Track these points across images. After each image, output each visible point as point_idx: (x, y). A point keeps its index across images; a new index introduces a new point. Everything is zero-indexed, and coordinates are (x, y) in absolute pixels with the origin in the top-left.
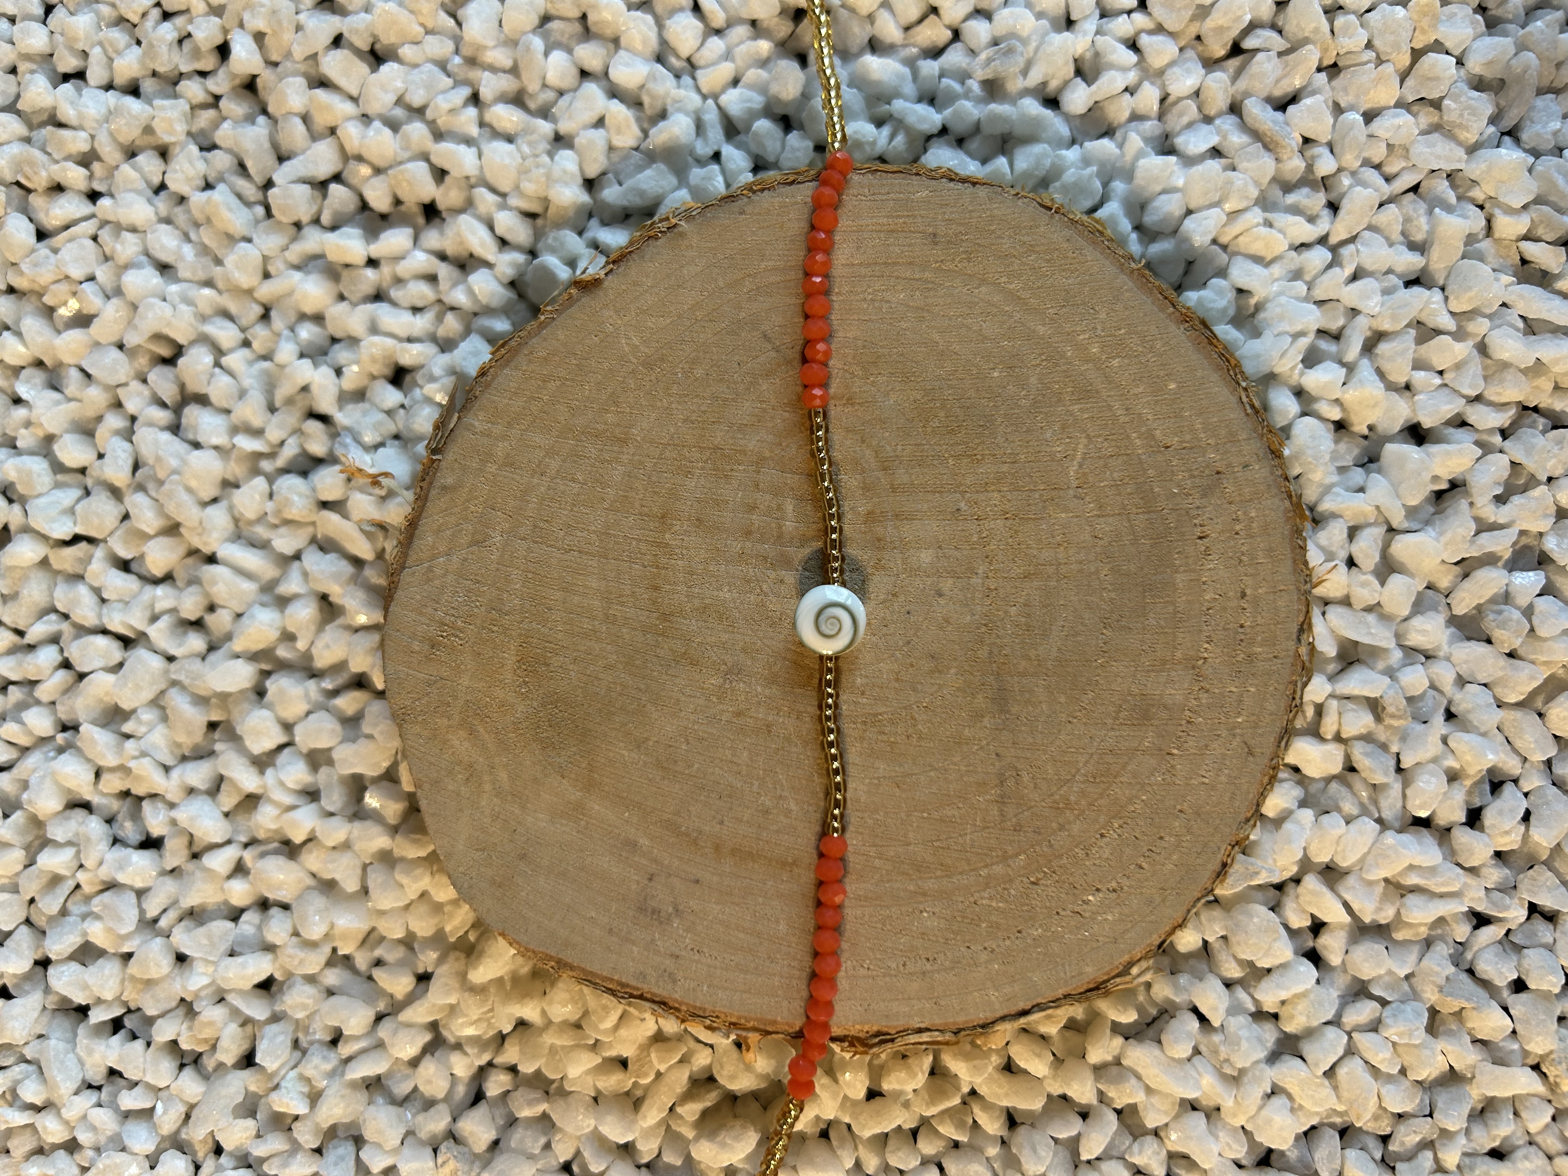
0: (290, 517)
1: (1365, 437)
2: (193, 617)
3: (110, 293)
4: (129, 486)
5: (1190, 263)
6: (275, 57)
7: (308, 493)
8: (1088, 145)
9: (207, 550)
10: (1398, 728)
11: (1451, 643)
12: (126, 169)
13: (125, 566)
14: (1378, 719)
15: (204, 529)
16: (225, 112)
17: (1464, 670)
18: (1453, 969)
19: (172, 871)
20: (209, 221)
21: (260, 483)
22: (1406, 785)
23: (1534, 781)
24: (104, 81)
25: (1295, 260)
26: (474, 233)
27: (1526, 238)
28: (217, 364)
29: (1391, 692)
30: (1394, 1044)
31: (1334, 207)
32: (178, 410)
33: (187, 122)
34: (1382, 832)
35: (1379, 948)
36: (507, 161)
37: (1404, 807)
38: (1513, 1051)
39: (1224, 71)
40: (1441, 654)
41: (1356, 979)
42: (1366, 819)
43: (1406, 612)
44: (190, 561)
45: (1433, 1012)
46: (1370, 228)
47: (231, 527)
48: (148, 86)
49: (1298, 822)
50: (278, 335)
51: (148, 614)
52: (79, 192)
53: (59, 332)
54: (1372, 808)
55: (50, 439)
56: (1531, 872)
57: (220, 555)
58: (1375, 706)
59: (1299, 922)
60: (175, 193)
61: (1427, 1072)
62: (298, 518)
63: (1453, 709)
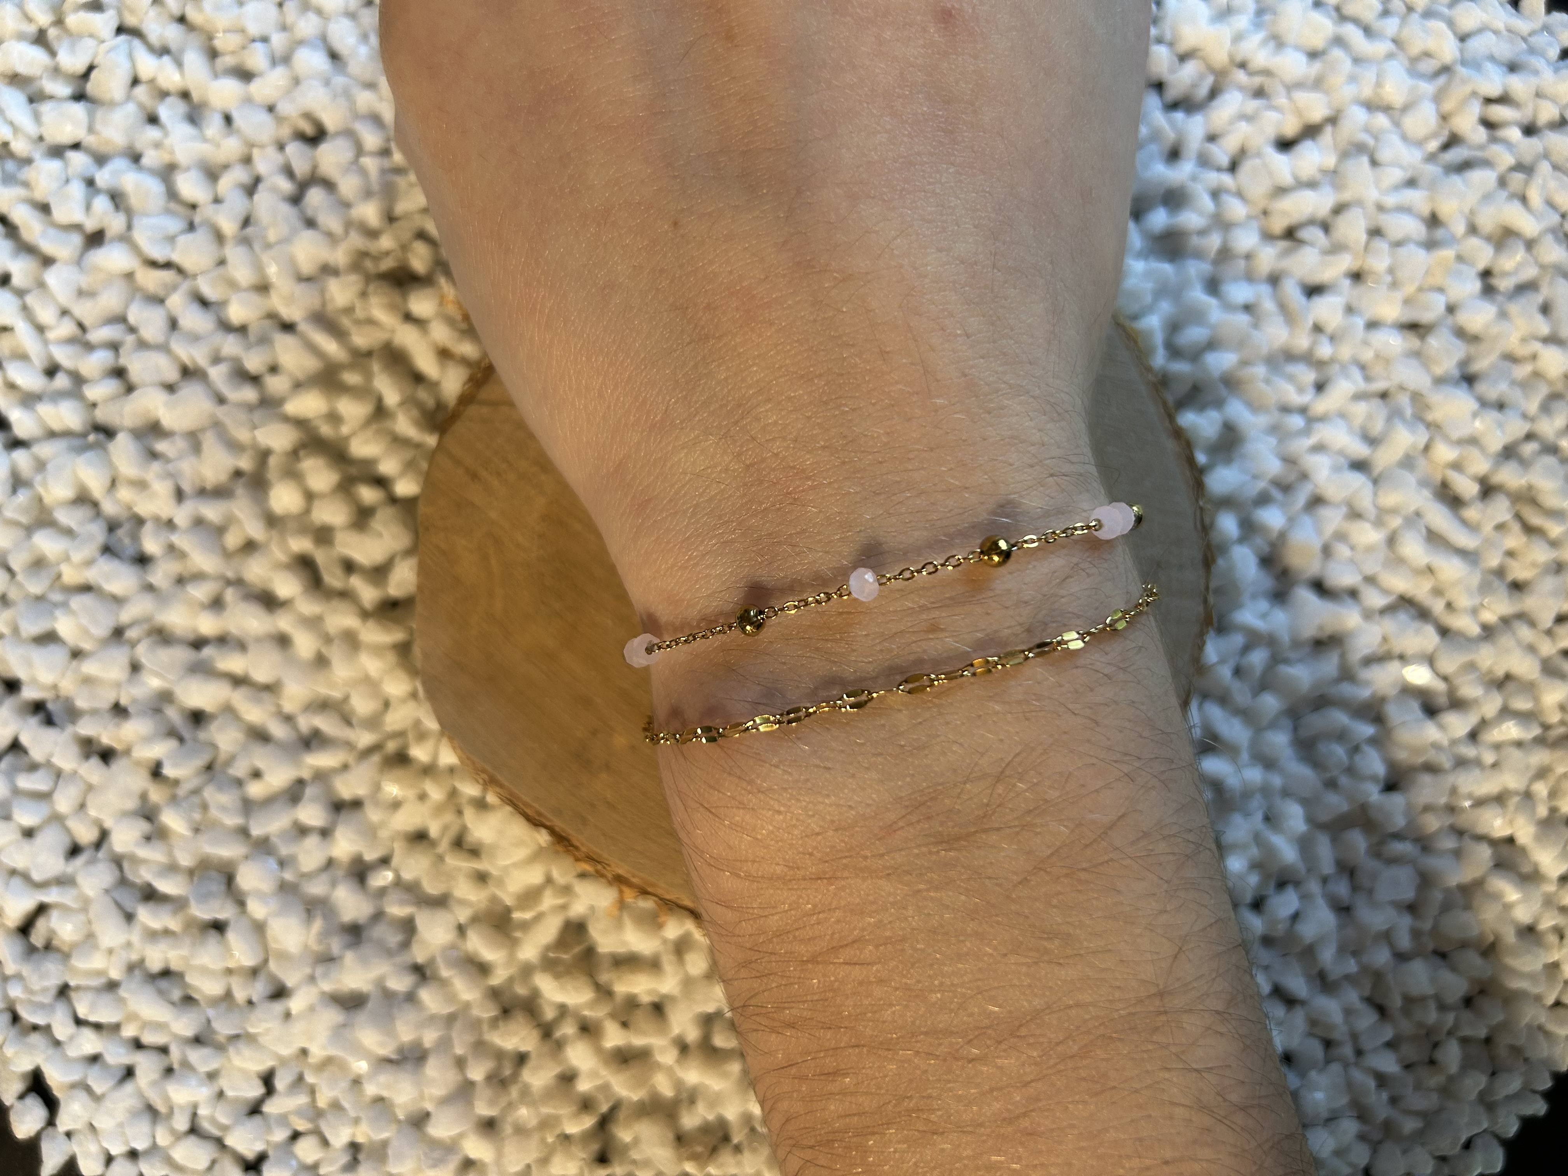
2: (253, 372)
3: (278, 60)
4: (233, 236)
5: (1198, 387)
8: (1153, 262)
9: (288, 318)
11: (1289, 758)
13: (205, 305)
17: (1291, 784)
19: (154, 589)
21: (358, 279)
25: (1277, 417)
27: (1453, 466)
28: (355, 161)
31: (1320, 387)
32: (304, 186)
40: (1280, 765)
44: (267, 323)
46: (1341, 415)
47: (316, 309)
51: (212, 355)
63: (1271, 813)
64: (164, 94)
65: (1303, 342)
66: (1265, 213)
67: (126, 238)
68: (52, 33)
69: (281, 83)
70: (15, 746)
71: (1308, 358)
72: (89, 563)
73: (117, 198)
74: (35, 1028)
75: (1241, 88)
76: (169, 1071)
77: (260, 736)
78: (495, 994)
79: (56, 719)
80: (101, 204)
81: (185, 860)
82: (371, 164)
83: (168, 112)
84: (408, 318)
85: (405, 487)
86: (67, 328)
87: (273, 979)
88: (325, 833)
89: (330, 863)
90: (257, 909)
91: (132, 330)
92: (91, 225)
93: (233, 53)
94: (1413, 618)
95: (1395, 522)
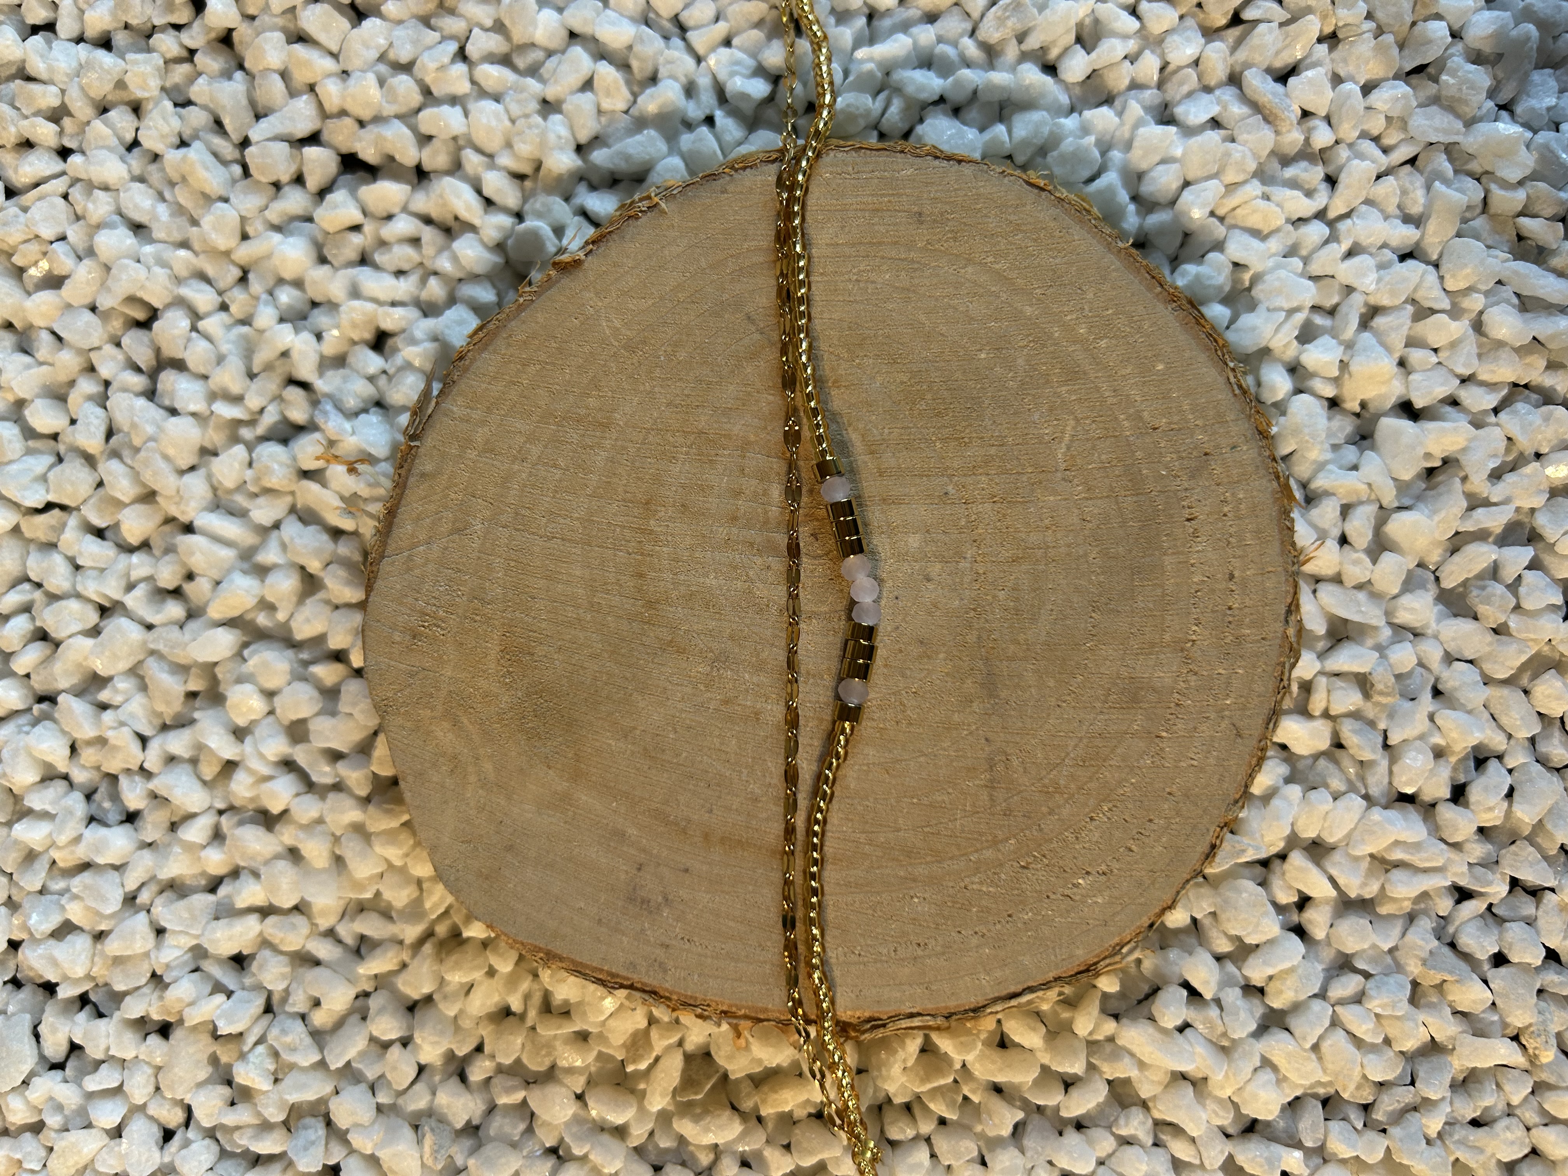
0: (269, 485)
1: (1358, 415)
2: (171, 587)
3: (81, 253)
4: (102, 453)
5: (1187, 235)
6: (251, 11)
7: (289, 462)
8: (1087, 114)
9: (184, 519)
10: (1385, 705)
11: (1438, 621)
12: (98, 125)
13: (99, 533)
14: (1367, 696)
15: (181, 498)
16: (199, 67)
17: (1451, 647)
18: (1436, 943)
19: (150, 845)
20: (184, 179)
21: (239, 451)
22: (1393, 761)
23: (1518, 758)
24: (75, 34)
25: (1292, 235)
26: (459, 197)
27: (1521, 214)
28: (194, 328)
29: (1380, 669)
30: (1377, 1015)
31: (1331, 181)
32: (153, 375)
33: (161, 78)
34: (1368, 808)
35: (1364, 922)
36: (494, 123)
37: (1390, 783)
38: (1493, 1022)
39: (1222, 40)
40: (1429, 632)
41: (1340, 954)
42: (1353, 796)
43: (1396, 591)
44: (167, 528)
45: (1415, 984)
46: (1368, 202)
47: (209, 495)
48: (120, 39)
49: (1286, 798)
50: (257, 298)
51: (123, 583)
52: (50, 148)
53: (29, 294)
54: (1359, 785)
55: (20, 404)
56: (1513, 847)
57: (197, 523)
58: (1363, 683)
59: (1287, 898)
60: (148, 151)
61: (1410, 1045)
62: (277, 487)
63: (1440, 687)
65: (1294, 138)
66: (1199, 5)
69: (92, 277)
70: (74, 1048)
71: (1308, 154)
72: (78, 838)
77: (306, 961)
78: (640, 1153)
79: (103, 1009)
81: (275, 1115)
82: (212, 325)
84: (305, 475)
90: (363, 1142)
91: (38, 586)
94: (1537, 405)
95: (1476, 302)
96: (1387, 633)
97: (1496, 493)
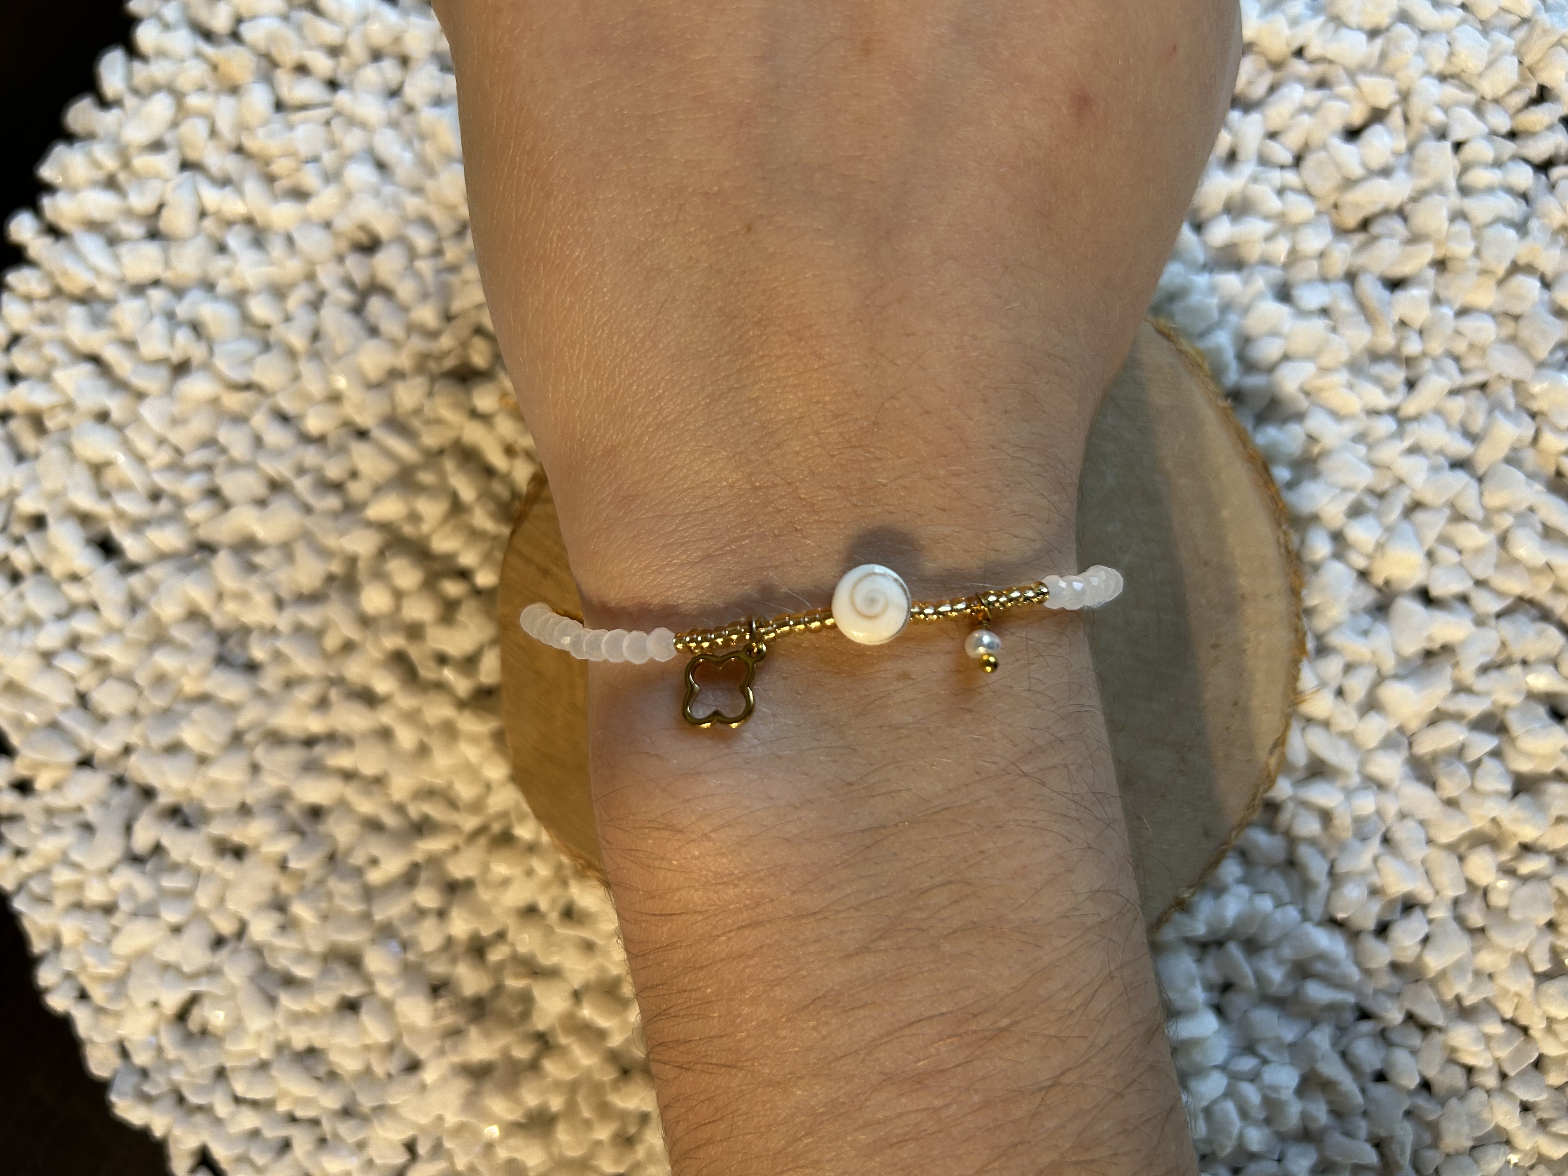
1: (1380, 590)
2: (335, 480)
3: (330, 177)
4: (304, 351)
5: (1275, 401)
8: (1217, 276)
9: (362, 426)
10: (1340, 840)
11: (1402, 780)
12: (369, 69)
13: (283, 418)
14: (1325, 827)
17: (1407, 806)
18: (1331, 1048)
19: (264, 695)
20: (432, 136)
21: (423, 380)
22: (1334, 887)
23: (1440, 913)
25: (1364, 423)
28: (409, 266)
29: (1343, 809)
31: (1411, 385)
32: (364, 296)
34: (1303, 921)
37: (1327, 906)
38: (1360, 1128)
40: (1392, 788)
41: (1249, 1036)
42: (1293, 907)
43: (1373, 746)
44: (345, 430)
45: (1305, 1078)
46: (1436, 411)
47: (387, 413)
49: (1235, 895)
51: (296, 468)
52: (322, 78)
53: (275, 198)
54: (1300, 900)
55: (245, 292)
56: (1416, 986)
57: (371, 433)
58: (1325, 816)
59: (1215, 977)
60: (407, 102)
64: (229, 224)
65: (1387, 340)
66: (1336, 206)
67: (207, 366)
68: (122, 177)
69: (335, 201)
70: (158, 849)
71: (1396, 357)
72: (205, 675)
73: (196, 328)
74: (200, 1108)
75: (1300, 80)
76: (322, 1141)
77: (374, 826)
78: (614, 1057)
79: (191, 821)
80: (183, 337)
81: (317, 947)
82: (424, 266)
83: (235, 240)
84: (475, 414)
85: (485, 578)
86: (163, 457)
87: (407, 1053)
88: (442, 914)
89: (449, 943)
90: (384, 990)
91: (223, 450)
92: (176, 356)
93: (289, 176)
94: (1534, 620)
95: (1506, 521)
96: (1355, 780)
97: (1481, 684)
